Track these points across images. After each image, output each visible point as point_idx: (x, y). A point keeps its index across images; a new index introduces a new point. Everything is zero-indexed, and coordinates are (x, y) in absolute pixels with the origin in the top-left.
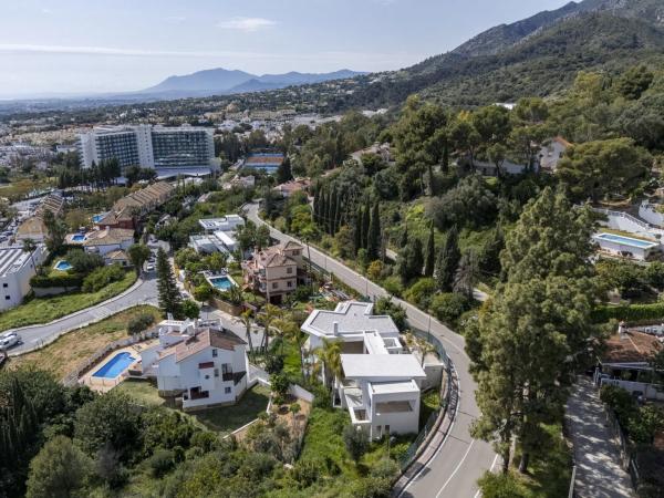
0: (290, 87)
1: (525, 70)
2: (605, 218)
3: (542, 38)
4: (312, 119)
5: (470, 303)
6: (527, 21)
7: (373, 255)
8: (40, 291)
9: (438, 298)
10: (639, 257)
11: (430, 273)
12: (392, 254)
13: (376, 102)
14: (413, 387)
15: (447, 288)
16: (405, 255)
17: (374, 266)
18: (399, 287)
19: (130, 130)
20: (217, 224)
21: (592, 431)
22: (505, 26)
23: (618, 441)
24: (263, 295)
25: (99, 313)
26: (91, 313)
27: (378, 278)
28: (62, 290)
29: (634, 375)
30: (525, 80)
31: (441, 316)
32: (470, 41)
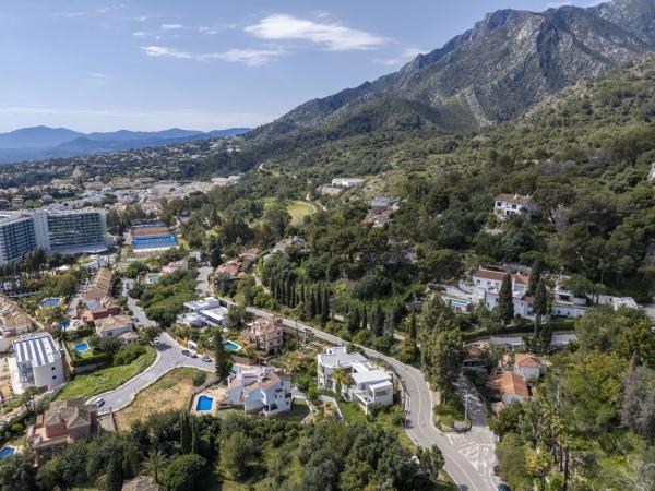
0: (132, 150)
1: (346, 146)
2: (445, 290)
3: (352, 117)
4: (171, 186)
5: (393, 341)
6: (335, 96)
7: (326, 319)
8: (80, 369)
9: (376, 340)
10: (464, 309)
11: (365, 326)
12: (339, 317)
13: (225, 169)
14: (388, 383)
15: (379, 334)
16: (350, 317)
17: (329, 325)
18: (349, 335)
19: (26, 216)
20: (201, 306)
21: (464, 388)
22: (319, 101)
23: (474, 389)
24: (264, 350)
25: (150, 376)
26: (142, 377)
27: (332, 331)
28: (94, 366)
29: (473, 364)
30: (348, 154)
31: (377, 349)
32: (293, 111)
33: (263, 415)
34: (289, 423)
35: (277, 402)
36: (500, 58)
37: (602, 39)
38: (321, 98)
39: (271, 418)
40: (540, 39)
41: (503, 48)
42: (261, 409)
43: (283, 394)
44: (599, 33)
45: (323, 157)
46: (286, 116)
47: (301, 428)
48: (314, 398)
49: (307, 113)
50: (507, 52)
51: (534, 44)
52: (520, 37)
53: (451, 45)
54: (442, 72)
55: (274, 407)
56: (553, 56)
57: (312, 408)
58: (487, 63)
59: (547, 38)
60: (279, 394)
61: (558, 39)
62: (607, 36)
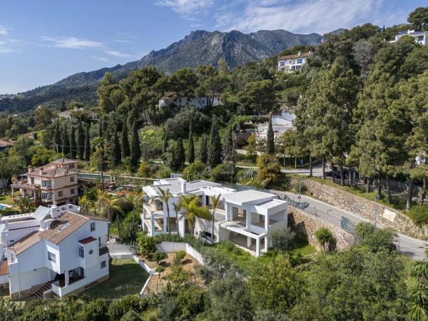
33: (53, 295)
34: (117, 302)
35: (83, 263)
36: (203, 54)
37: (255, 50)
38: (86, 72)
39: (71, 298)
40: (224, 45)
41: (203, 49)
42: (48, 286)
43: (94, 246)
44: (253, 47)
45: (93, 100)
46: (59, 82)
47: (146, 307)
48: (151, 250)
49: (76, 81)
50: (206, 51)
51: (221, 48)
52: (213, 43)
53: (172, 46)
54: (169, 59)
55: (76, 275)
56: (232, 55)
57: (149, 267)
58: (195, 57)
59: (228, 45)
60: (87, 247)
61: (234, 46)
62: (257, 48)
